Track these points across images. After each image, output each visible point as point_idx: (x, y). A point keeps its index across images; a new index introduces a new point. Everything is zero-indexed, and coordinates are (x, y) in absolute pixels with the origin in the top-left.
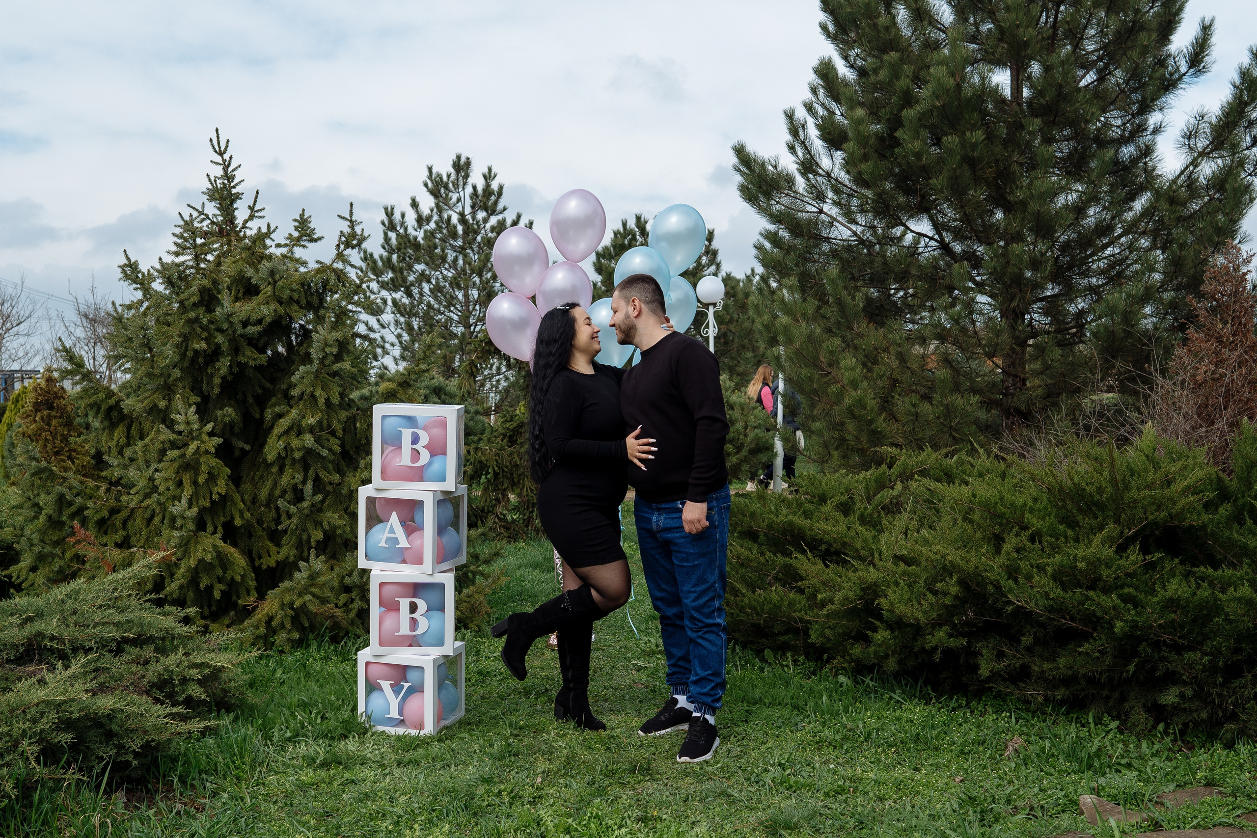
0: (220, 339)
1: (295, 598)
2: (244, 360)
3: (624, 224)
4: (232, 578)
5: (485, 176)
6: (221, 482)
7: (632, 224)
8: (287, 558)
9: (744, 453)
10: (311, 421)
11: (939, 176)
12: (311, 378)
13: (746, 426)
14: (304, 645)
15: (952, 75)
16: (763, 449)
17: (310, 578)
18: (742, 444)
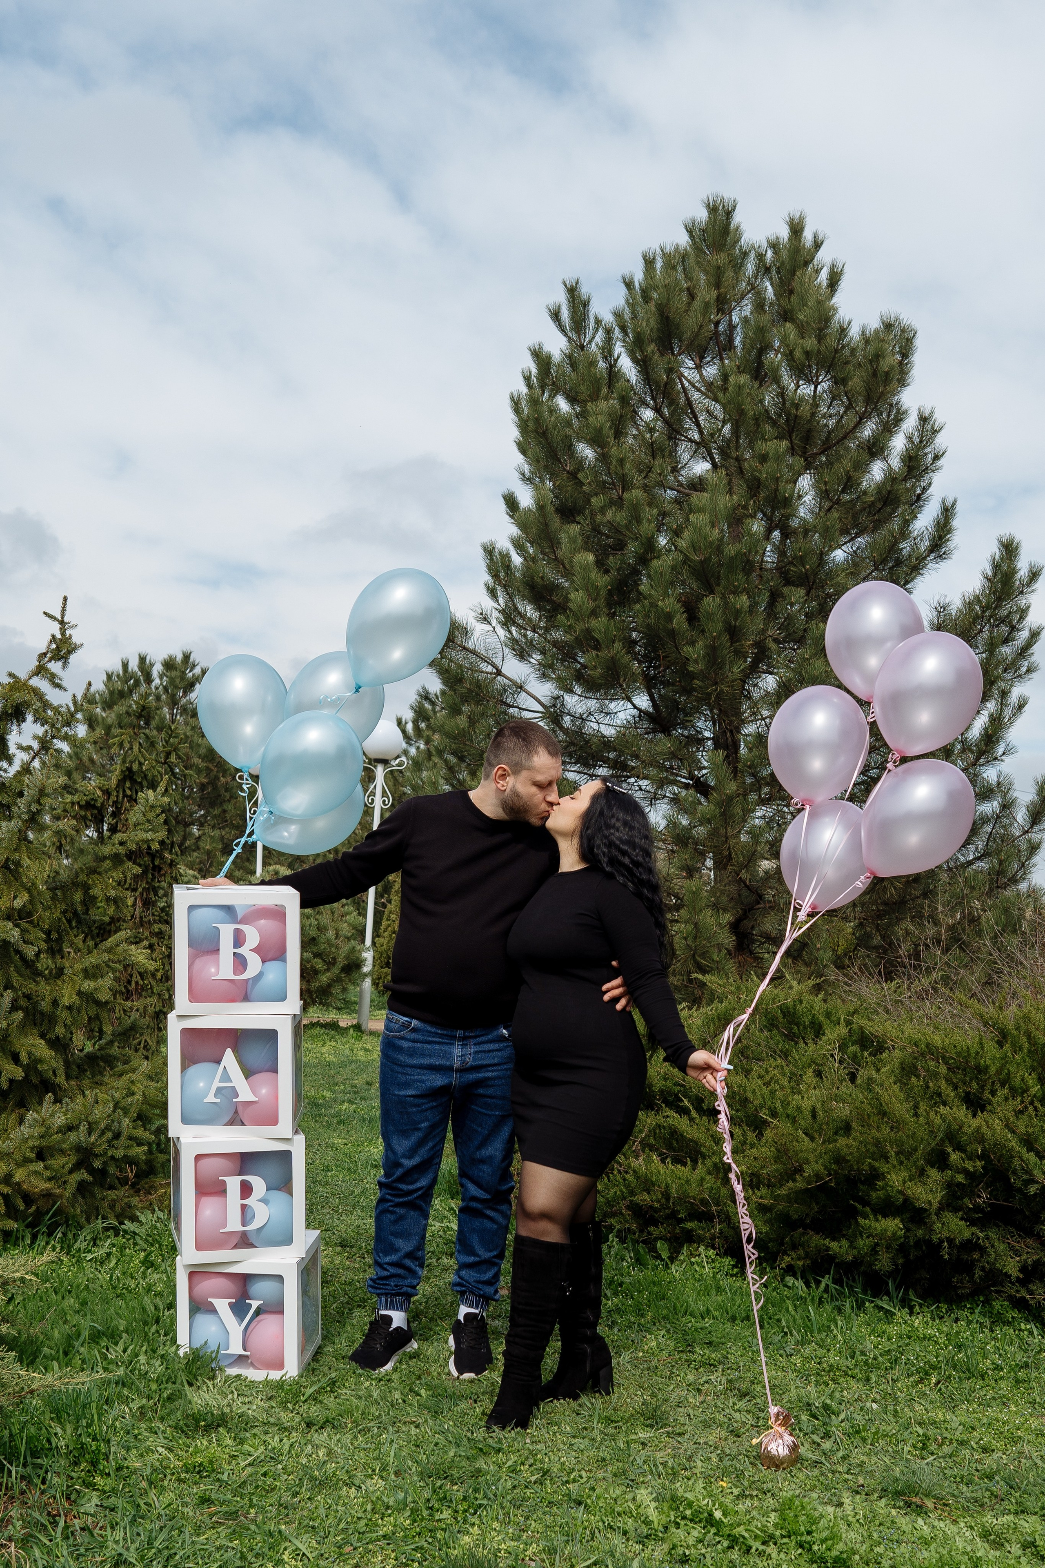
1: (13, 1166)
3: (125, 665)
7: (134, 665)
9: (336, 970)
10: (18, 903)
11: (693, 643)
12: (15, 840)
13: (337, 936)
14: (13, 1239)
15: (713, 526)
16: (353, 966)
17: (41, 1137)
18: (334, 959)
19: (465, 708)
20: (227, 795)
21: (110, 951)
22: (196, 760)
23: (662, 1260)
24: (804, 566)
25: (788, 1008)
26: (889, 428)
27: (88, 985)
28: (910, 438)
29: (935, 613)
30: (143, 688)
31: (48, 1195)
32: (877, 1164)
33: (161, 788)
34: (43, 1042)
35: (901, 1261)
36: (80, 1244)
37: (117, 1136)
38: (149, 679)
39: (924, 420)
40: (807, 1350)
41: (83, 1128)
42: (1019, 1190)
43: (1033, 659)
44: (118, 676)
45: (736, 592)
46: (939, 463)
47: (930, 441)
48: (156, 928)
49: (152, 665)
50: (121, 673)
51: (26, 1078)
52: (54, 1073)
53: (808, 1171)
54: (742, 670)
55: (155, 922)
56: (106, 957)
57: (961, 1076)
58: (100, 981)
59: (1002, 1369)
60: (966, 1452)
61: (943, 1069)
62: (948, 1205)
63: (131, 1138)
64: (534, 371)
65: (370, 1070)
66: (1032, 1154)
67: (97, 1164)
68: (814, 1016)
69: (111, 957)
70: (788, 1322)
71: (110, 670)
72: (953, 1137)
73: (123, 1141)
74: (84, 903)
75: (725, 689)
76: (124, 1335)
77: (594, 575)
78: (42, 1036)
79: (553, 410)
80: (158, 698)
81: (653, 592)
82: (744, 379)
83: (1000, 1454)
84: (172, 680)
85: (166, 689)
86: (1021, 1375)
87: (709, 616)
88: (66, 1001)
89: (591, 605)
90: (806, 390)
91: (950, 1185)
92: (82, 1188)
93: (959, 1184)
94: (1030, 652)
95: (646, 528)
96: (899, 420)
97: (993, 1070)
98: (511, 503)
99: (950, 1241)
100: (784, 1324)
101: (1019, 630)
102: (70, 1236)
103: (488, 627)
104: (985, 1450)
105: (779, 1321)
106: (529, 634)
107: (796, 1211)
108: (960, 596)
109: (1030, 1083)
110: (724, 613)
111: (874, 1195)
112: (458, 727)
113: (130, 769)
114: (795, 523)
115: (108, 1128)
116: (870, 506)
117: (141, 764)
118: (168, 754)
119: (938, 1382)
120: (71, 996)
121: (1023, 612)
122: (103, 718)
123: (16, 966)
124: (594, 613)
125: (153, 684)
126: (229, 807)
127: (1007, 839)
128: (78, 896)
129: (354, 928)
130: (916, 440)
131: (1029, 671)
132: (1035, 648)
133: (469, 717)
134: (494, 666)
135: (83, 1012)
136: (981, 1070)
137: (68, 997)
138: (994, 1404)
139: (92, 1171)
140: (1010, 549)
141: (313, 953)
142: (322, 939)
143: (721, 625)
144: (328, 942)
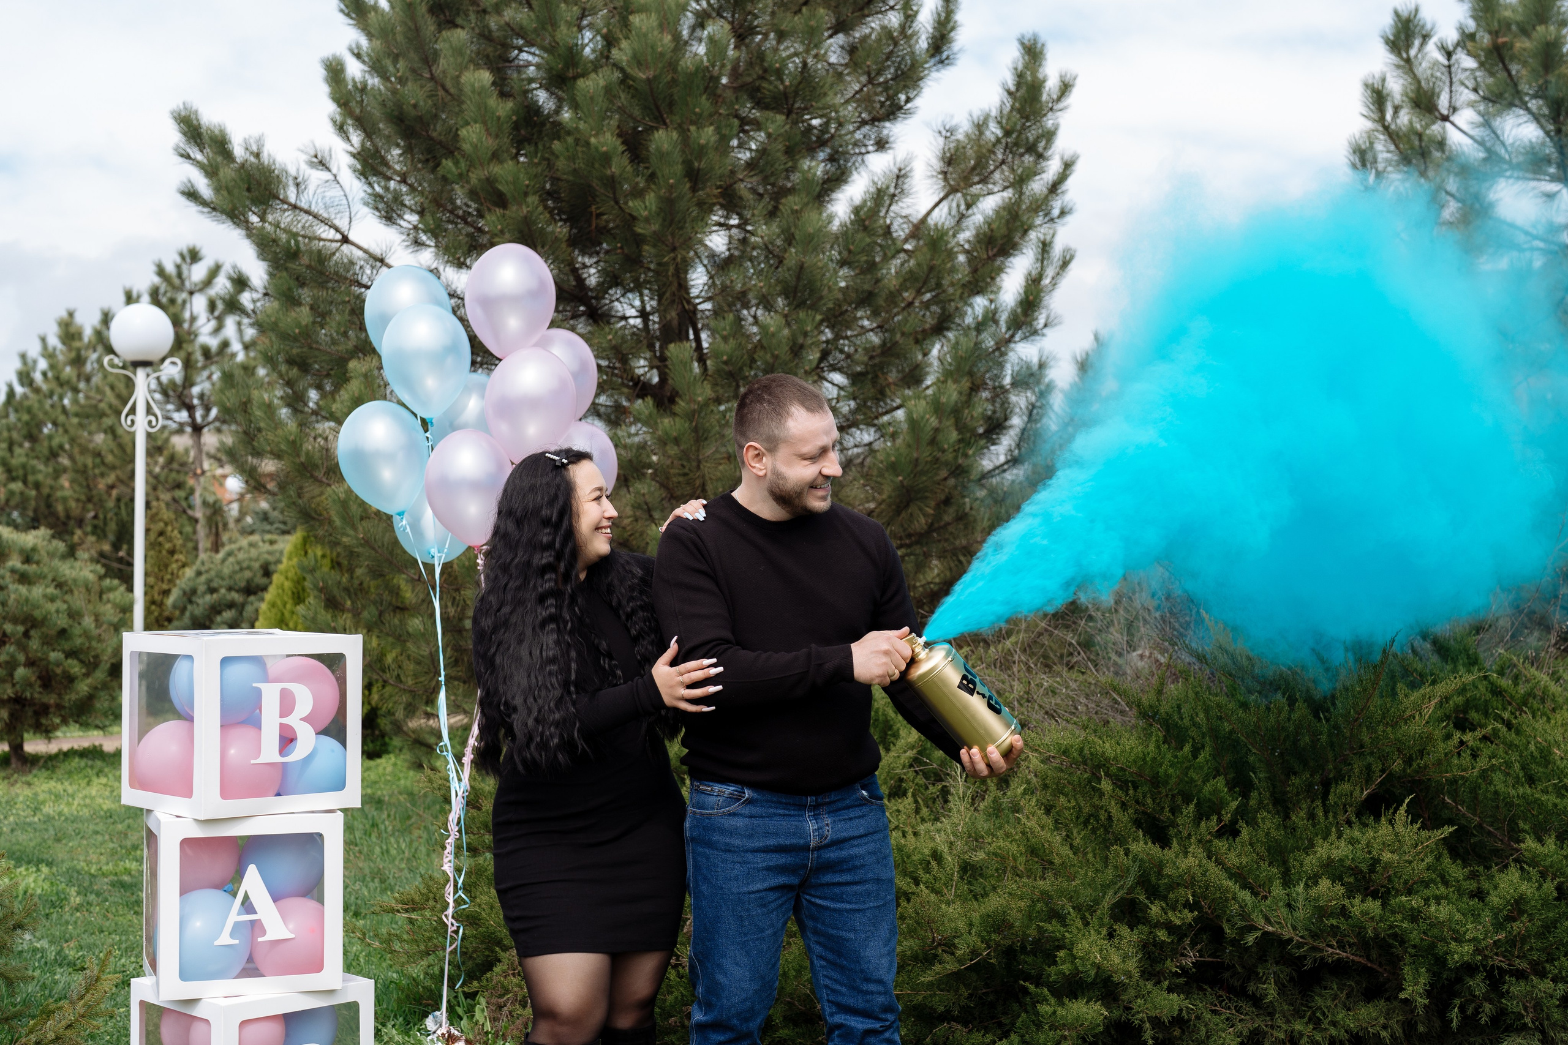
11: (640, 195)
15: (663, 30)
18: (96, 657)
19: (306, 295)
24: (779, 82)
29: (941, 140)
43: (1067, 198)
45: (698, 121)
77: (493, 102)
81: (580, 124)
87: (662, 155)
89: (490, 143)
94: (1063, 188)
95: (564, 33)
101: (1047, 159)
103: (325, 175)
107: (940, 1002)
108: (968, 116)
110: (683, 151)
112: (298, 325)
121: (1050, 136)
124: (496, 156)
131: (1063, 213)
132: (1070, 183)
133: (312, 308)
134: (337, 230)
136: (1157, 781)
140: (1033, 52)
141: (64, 652)
142: (77, 630)
143: (679, 169)
144: (86, 634)
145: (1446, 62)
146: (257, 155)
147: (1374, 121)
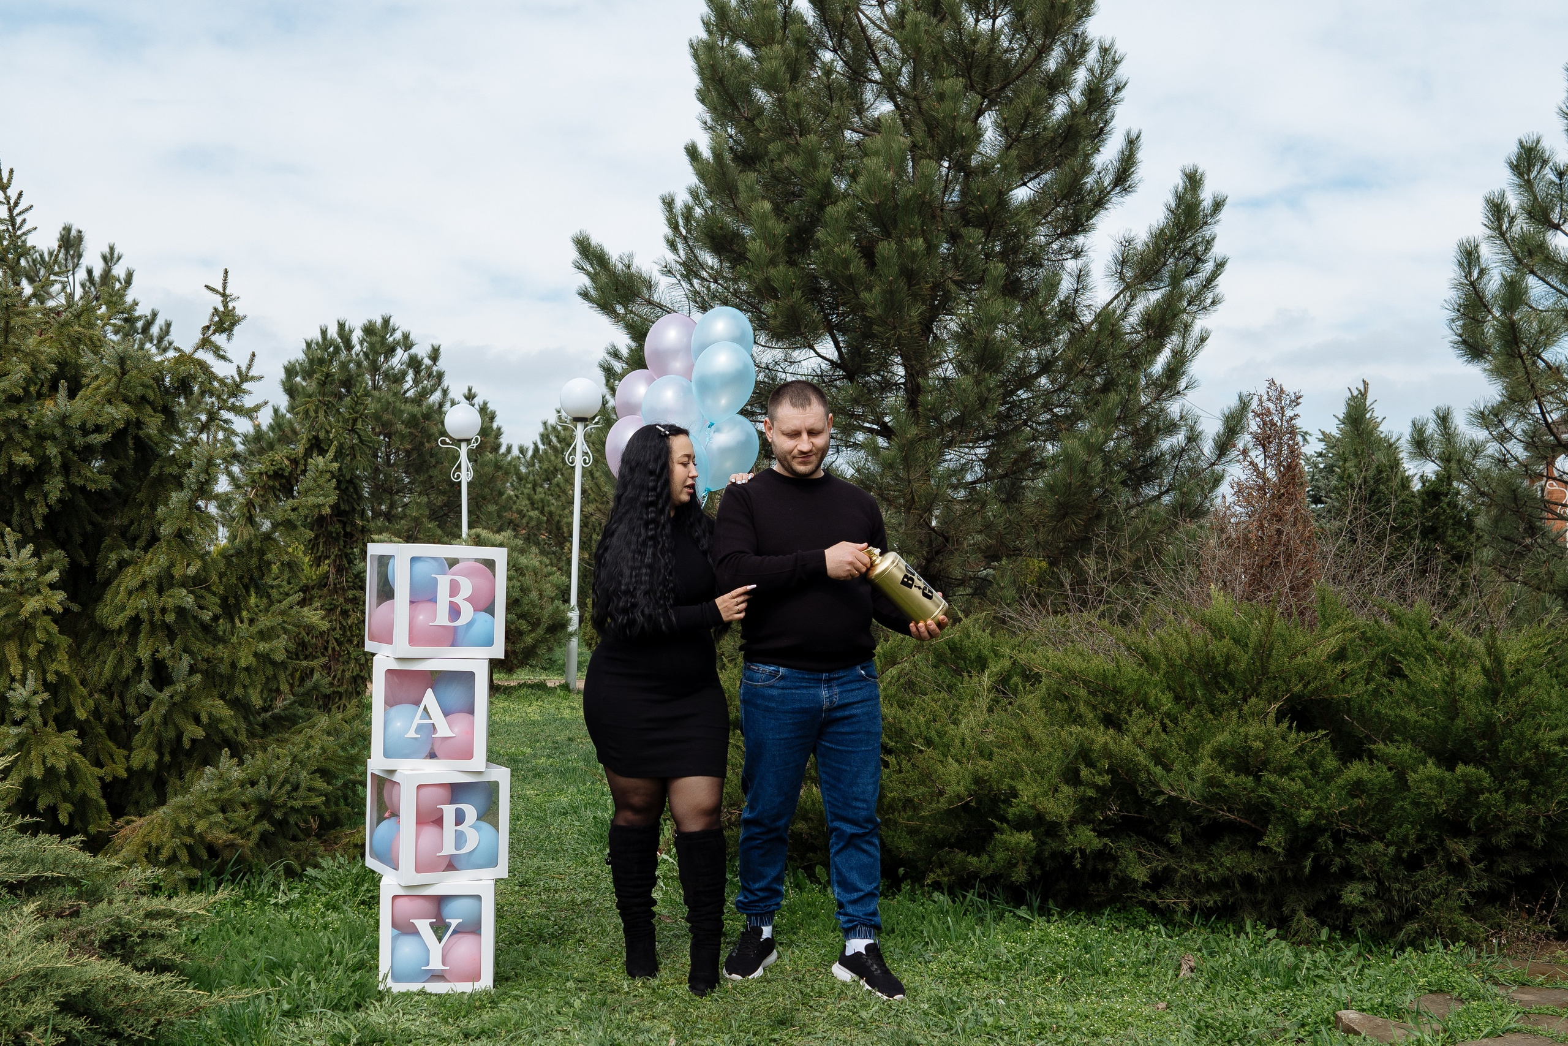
0: (52, 450)
1: (194, 818)
2: (79, 482)
3: (324, 333)
4: (85, 794)
5: (104, 258)
6: (62, 656)
7: (333, 332)
8: (145, 766)
9: (540, 631)
10: (191, 571)
11: (869, 288)
12: (186, 510)
13: (541, 597)
14: (199, 887)
15: (888, 169)
16: (558, 626)
17: (220, 790)
18: (538, 619)
20: (433, 461)
21: (283, 613)
22: (400, 427)
23: (820, 883)
24: (982, 206)
25: (954, 643)
26: (1073, 60)
27: (263, 647)
28: (1091, 70)
29: (1117, 248)
30: (343, 355)
31: (232, 845)
32: (1014, 784)
33: (331, 454)
34: (222, 702)
35: (1038, 872)
36: (264, 889)
37: (296, 788)
38: (349, 347)
39: (1104, 51)
40: (944, 957)
41: (262, 782)
42: (1148, 802)
43: (1217, 290)
44: (317, 343)
45: (912, 235)
46: (1123, 94)
47: (1111, 73)
48: (350, 594)
49: (351, 331)
50: (320, 340)
51: (208, 736)
52: (235, 731)
53: (949, 791)
54: (921, 313)
55: (349, 588)
56: (280, 619)
57: (1099, 699)
58: (275, 642)
59: (1124, 966)
60: (1076, 1037)
61: (1083, 692)
62: (1082, 819)
63: (310, 789)
64: (713, 18)
65: (574, 726)
66: (1159, 767)
67: (278, 815)
68: (980, 650)
69: (285, 619)
70: (929, 932)
71: (309, 339)
72: (1085, 755)
73: (302, 792)
74: (259, 568)
75: (904, 333)
76: (298, 964)
77: (772, 223)
78: (222, 697)
79: (733, 56)
80: (359, 364)
81: (829, 239)
82: (921, 16)
83: (1109, 1037)
84: (372, 346)
85: (366, 355)
86: (1142, 971)
87: (885, 260)
88: (243, 663)
89: (769, 253)
90: (985, 25)
91: (1082, 800)
92: (264, 838)
93: (1090, 798)
94: (1213, 284)
95: (822, 173)
96: (1083, 51)
97: (1130, 691)
98: (692, 152)
99: (1082, 851)
100: (925, 934)
101: (1204, 262)
102: (253, 882)
103: (673, 280)
104: (1096, 1034)
105: (922, 932)
106: (713, 286)
107: (940, 831)
108: (1147, 229)
109: (1164, 701)
110: (900, 257)
111: (1011, 811)
113: (316, 438)
114: (975, 161)
115: (286, 781)
116: (1051, 142)
117: (327, 432)
118: (355, 421)
119: (1063, 979)
120: (247, 657)
121: (1209, 243)
122: (303, 387)
123: (193, 632)
124: (773, 262)
125: (353, 352)
126: (434, 472)
127: (1194, 472)
128: (254, 561)
129: (558, 588)
130: (1097, 73)
131: (1213, 303)
132: (1220, 280)
135: (261, 672)
136: (1117, 691)
137: (245, 659)
138: (1112, 995)
139: (272, 821)
140: (1193, 180)
141: (517, 614)
142: (526, 600)
143: (896, 270)
144: (532, 603)
145: (1557, 181)
146: (629, 267)
147: (1493, 229)
